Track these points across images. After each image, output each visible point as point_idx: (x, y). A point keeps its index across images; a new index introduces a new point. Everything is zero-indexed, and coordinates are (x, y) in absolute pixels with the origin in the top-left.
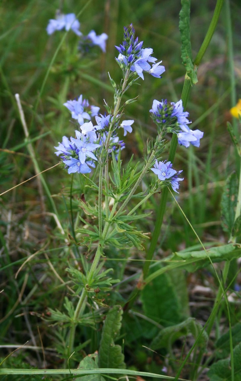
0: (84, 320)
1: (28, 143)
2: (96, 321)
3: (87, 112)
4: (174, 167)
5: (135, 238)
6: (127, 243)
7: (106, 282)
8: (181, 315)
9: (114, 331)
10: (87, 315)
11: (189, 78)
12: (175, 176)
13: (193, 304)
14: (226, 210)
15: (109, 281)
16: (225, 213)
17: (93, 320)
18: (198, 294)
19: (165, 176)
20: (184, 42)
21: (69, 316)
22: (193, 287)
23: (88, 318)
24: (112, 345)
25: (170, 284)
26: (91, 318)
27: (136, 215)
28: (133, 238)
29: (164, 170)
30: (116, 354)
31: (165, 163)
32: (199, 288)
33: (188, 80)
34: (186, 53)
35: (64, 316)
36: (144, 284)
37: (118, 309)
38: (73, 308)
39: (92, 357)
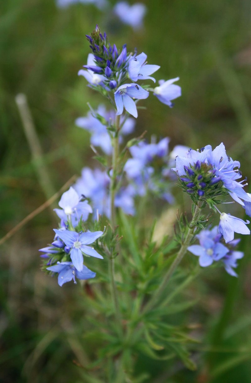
19: (211, 257)
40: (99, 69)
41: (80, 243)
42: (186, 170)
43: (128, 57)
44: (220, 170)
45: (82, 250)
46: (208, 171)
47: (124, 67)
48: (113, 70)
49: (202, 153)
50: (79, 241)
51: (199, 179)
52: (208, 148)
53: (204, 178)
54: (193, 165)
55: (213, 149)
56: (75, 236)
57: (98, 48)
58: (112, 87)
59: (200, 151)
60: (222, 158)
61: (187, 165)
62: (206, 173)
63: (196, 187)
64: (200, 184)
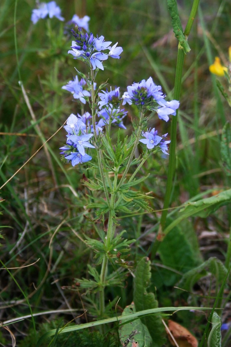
0: (110, 282)
1: (35, 125)
2: (122, 280)
3: (86, 90)
4: (159, 134)
5: (141, 202)
6: (134, 206)
7: (123, 244)
8: (196, 260)
9: (145, 280)
10: (111, 275)
11: (182, 47)
12: (162, 141)
13: (203, 248)
14: (226, 157)
15: (126, 243)
16: (225, 159)
17: (118, 279)
18: (205, 239)
19: (153, 144)
20: (174, 17)
21: (96, 281)
22: (199, 234)
23: (112, 279)
24: (145, 294)
25: (182, 233)
26: (116, 278)
27: (136, 180)
28: (139, 202)
29: (151, 138)
30: (150, 301)
31: (149, 132)
32: (205, 234)
33: (181, 49)
34: (177, 26)
35: (92, 282)
36: (163, 235)
37: (146, 260)
38: (97, 273)
39: (129, 308)
40: (80, 47)
41: (81, 141)
42: (133, 93)
43: (94, 39)
44: (151, 90)
45: (83, 145)
46: (145, 90)
47: (93, 45)
48: (87, 46)
49: (140, 84)
50: (81, 140)
51: (141, 95)
52: (143, 81)
53: (144, 95)
54: (136, 89)
55: (146, 81)
56: (78, 138)
57: (78, 35)
58: (88, 55)
59: (139, 83)
60: (151, 84)
61: (134, 90)
62: (144, 91)
63: (140, 100)
64: (142, 98)
